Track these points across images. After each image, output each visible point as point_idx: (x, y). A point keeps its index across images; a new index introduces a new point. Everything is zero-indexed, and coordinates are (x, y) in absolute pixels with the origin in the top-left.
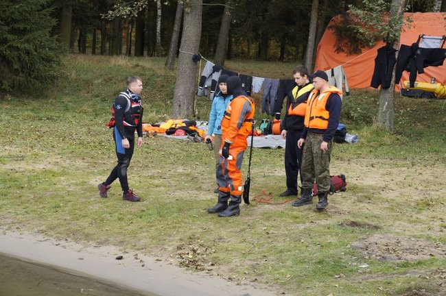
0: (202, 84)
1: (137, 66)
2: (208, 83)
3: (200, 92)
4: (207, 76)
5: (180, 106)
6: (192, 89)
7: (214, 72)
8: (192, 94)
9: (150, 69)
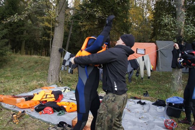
0: (64, 64)
1: (40, 57)
2: (67, 64)
3: (63, 68)
4: (66, 60)
5: (52, 75)
6: (59, 66)
7: (70, 58)
8: (58, 69)
9: (44, 58)
